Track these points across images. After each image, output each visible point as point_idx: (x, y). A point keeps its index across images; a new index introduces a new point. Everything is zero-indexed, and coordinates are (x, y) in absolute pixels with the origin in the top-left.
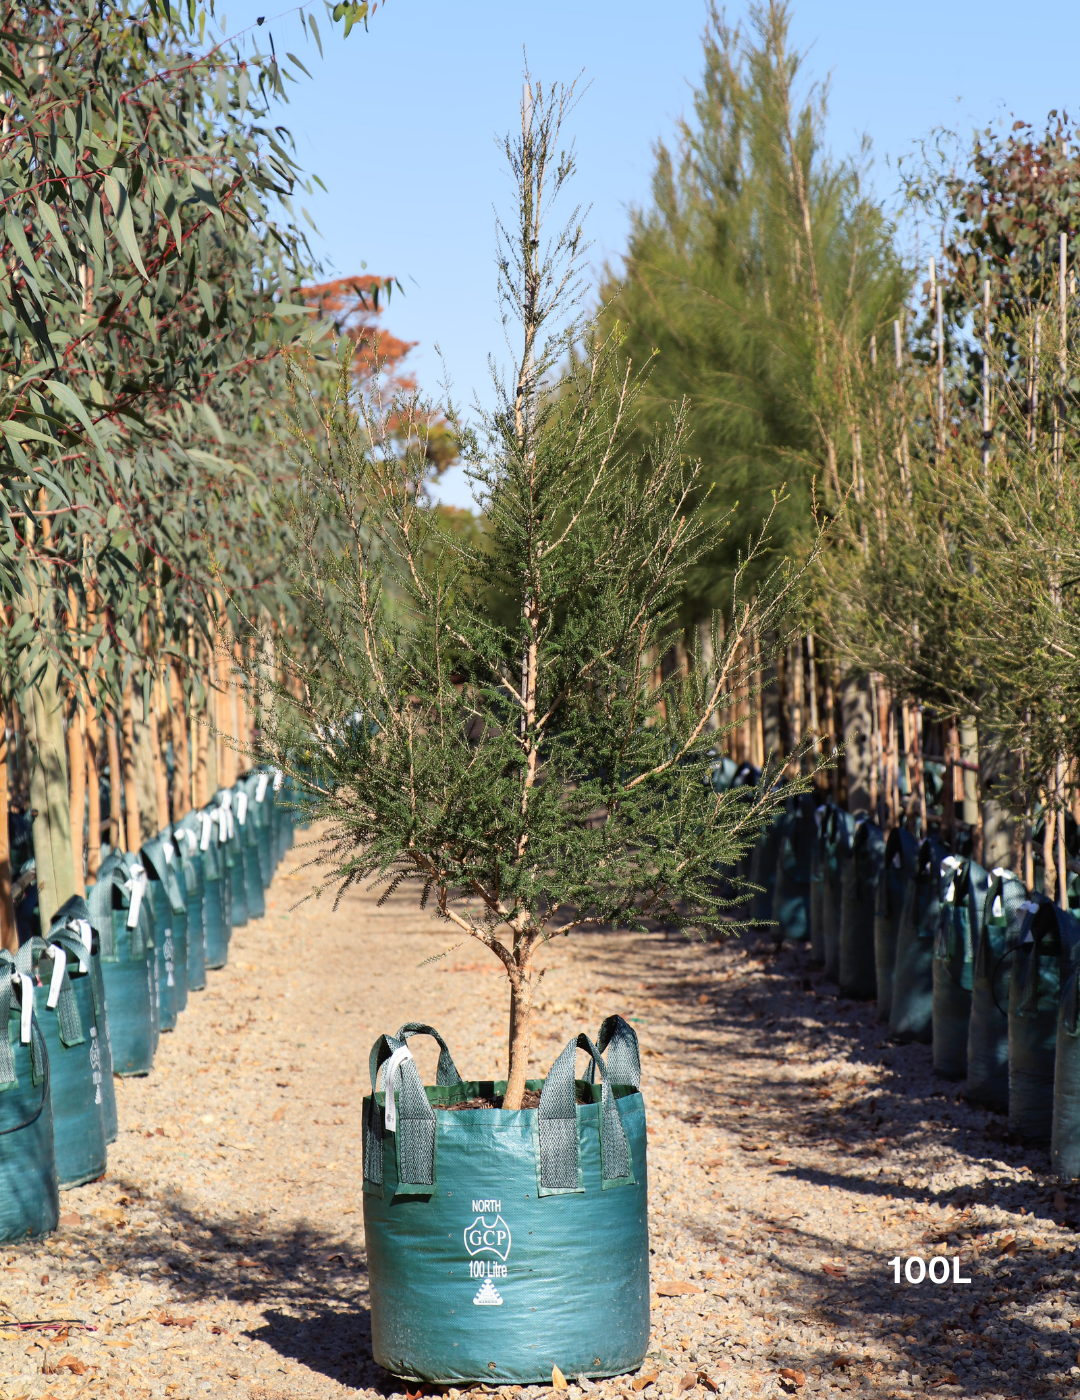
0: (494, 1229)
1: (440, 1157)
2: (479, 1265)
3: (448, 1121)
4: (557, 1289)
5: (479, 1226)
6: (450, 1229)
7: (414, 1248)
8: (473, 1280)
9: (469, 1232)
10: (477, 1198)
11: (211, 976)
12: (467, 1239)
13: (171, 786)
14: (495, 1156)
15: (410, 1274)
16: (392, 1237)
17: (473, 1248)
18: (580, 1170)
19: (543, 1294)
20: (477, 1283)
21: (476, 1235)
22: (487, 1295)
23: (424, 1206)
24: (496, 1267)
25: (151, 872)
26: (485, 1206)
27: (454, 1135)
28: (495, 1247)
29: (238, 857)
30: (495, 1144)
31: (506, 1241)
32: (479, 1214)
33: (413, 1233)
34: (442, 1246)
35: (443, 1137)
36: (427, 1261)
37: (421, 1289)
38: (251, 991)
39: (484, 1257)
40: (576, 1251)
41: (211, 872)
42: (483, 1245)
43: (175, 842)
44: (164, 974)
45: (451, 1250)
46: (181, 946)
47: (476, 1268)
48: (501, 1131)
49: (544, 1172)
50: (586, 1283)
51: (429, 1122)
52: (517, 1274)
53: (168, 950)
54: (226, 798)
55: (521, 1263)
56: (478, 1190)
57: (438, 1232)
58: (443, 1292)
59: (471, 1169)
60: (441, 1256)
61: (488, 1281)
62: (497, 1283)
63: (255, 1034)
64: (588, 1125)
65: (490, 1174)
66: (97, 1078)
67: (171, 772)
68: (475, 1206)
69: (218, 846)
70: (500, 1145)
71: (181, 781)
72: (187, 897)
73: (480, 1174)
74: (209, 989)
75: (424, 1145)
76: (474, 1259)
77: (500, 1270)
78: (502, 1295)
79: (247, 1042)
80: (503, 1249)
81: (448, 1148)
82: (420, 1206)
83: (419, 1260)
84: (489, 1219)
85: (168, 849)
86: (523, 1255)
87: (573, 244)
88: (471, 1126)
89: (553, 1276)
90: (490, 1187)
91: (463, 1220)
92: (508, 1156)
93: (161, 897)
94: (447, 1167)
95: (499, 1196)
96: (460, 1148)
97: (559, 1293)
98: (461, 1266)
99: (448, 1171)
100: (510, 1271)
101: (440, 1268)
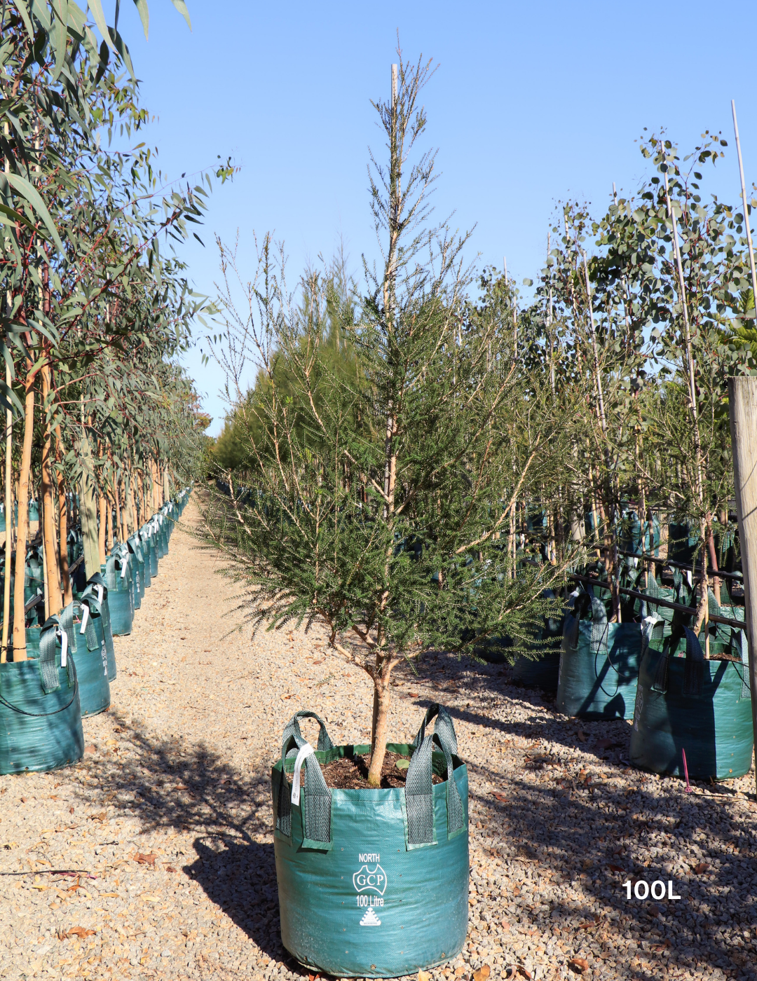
0: (376, 874)
1: (335, 823)
2: (364, 898)
3: (339, 797)
4: (418, 912)
5: (364, 872)
6: (343, 873)
7: (316, 884)
8: (359, 908)
9: (356, 876)
10: (362, 852)
11: (153, 580)
12: (355, 880)
13: (138, 514)
14: (376, 823)
15: (312, 901)
16: (298, 873)
17: (360, 887)
18: (434, 830)
19: (408, 916)
20: (363, 911)
21: (361, 878)
22: (370, 919)
23: (323, 856)
24: (376, 899)
25: (131, 550)
26: (369, 858)
27: (345, 807)
28: (375, 886)
29: (160, 536)
30: (375, 815)
31: (384, 881)
32: (364, 863)
33: (315, 873)
34: (337, 885)
35: (337, 809)
36: (326, 893)
37: (320, 912)
38: (166, 587)
39: (368, 893)
40: (430, 885)
41: (152, 544)
42: (367, 885)
43: (140, 537)
44: (136, 588)
45: (343, 888)
46: (142, 575)
47: (362, 900)
48: (379, 805)
49: (410, 833)
50: (437, 905)
51: (327, 798)
52: (390, 904)
53: (138, 579)
54: (156, 517)
55: (394, 897)
56: (362, 847)
57: (334, 875)
58: (338, 916)
59: (358, 832)
60: (336, 891)
61: (370, 909)
62: (377, 911)
63: (170, 609)
64: (439, 798)
65: (372, 836)
66: (105, 663)
67: (138, 509)
68: (361, 858)
69: (153, 534)
70: (379, 815)
71: (142, 512)
72: (144, 556)
73: (365, 836)
74: (152, 586)
75: (323, 814)
76: (359, 894)
77: (380, 902)
78: (380, 918)
79: (167, 613)
80: (381, 888)
81: (341, 817)
82: (320, 855)
83: (320, 892)
84: (371, 867)
85: (137, 540)
86: (396, 891)
87: (425, 177)
88: (356, 800)
89: (416, 903)
90: (372, 845)
91: (352, 867)
92: (385, 823)
93: (135, 559)
94: (341, 831)
95: (377, 850)
96: (350, 817)
97: (420, 914)
98: (350, 898)
99: (341, 833)
100: (386, 902)
101: (335, 899)
